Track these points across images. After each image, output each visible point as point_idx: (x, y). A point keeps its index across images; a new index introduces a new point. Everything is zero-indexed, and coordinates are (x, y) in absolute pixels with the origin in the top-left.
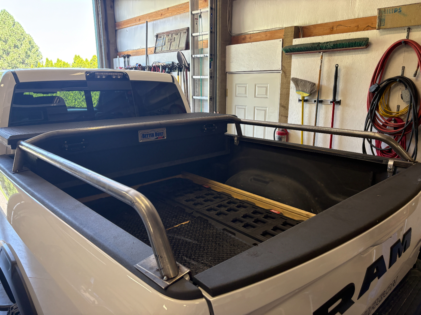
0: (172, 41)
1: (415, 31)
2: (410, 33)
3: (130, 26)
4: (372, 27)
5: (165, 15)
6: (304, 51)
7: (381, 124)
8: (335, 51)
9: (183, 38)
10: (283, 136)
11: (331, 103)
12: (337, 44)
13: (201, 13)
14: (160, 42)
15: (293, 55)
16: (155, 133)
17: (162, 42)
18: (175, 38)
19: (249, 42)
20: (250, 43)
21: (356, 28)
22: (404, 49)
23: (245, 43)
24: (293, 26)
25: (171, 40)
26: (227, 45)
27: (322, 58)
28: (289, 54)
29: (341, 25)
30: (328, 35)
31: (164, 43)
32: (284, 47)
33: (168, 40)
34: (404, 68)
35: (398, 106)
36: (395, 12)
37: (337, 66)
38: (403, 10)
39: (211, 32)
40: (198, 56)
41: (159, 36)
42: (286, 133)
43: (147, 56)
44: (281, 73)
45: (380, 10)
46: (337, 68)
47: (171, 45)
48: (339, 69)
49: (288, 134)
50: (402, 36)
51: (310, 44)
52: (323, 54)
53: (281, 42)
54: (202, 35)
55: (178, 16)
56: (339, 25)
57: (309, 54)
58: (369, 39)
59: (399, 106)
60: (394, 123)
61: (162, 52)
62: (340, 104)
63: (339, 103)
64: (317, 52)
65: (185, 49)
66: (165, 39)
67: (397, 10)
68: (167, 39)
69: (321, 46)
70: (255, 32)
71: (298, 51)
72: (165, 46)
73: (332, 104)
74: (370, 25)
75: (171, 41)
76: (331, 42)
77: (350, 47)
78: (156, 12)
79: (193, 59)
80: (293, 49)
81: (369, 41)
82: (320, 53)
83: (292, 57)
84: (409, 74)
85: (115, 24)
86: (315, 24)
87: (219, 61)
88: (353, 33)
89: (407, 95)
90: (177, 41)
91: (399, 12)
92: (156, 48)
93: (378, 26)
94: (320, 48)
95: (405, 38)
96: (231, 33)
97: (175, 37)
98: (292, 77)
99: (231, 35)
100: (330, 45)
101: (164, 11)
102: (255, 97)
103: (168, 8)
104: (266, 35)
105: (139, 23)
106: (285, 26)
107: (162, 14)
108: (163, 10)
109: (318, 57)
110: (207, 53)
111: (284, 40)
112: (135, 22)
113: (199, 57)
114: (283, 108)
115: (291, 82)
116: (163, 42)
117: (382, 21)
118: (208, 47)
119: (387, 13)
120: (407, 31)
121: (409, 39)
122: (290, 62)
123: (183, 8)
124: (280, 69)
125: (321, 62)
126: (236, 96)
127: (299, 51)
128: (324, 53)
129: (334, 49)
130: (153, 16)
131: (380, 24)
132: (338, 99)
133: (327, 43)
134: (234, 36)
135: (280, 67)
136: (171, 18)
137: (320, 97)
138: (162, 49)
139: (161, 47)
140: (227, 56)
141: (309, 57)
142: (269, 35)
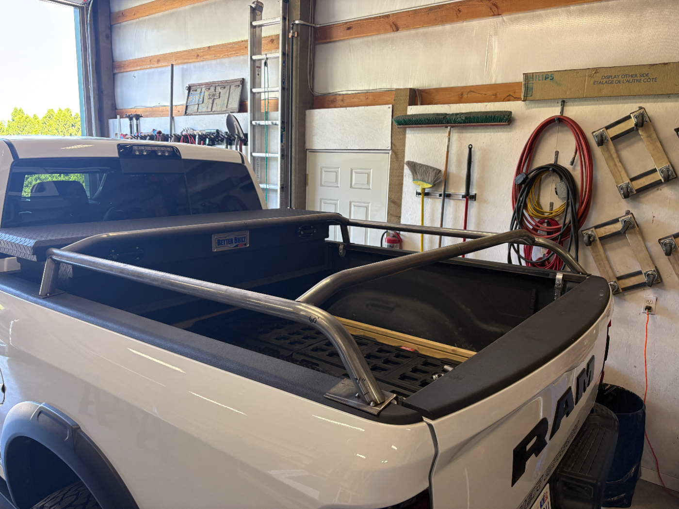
0: (216, 97)
1: (571, 106)
2: (565, 108)
3: (141, 69)
4: (515, 96)
5: (204, 57)
6: (425, 124)
7: (531, 227)
8: (468, 126)
9: (234, 94)
10: (395, 245)
11: (463, 198)
12: (470, 117)
13: (267, 59)
14: (195, 97)
15: (407, 129)
16: (235, 238)
17: (197, 97)
18: (220, 93)
19: (341, 107)
20: (344, 109)
21: (494, 97)
22: (557, 128)
23: (335, 107)
24: (407, 89)
25: (213, 95)
26: (307, 109)
27: (449, 135)
28: (403, 127)
29: (473, 92)
30: (456, 103)
31: (201, 100)
32: (394, 117)
33: (209, 95)
34: (557, 153)
35: (551, 203)
36: (545, 80)
37: (470, 146)
38: (556, 77)
39: (283, 89)
40: (262, 123)
41: (192, 88)
42: (399, 240)
43: (172, 118)
44: (390, 154)
45: (526, 76)
46: (470, 149)
47: (215, 104)
48: (474, 151)
49: (402, 241)
50: (554, 111)
51: (434, 114)
52: (450, 130)
53: (391, 110)
54: (268, 92)
55: (226, 61)
56: (471, 91)
57: (432, 128)
58: (513, 113)
59: (553, 203)
60: (547, 226)
61: (198, 113)
62: (475, 200)
63: (474, 197)
64: (443, 126)
65: (237, 110)
66: (202, 94)
67: (548, 77)
68: (207, 93)
69: (448, 119)
70: (350, 92)
71: (416, 124)
72: (203, 105)
73: (465, 199)
74: (511, 94)
75: (213, 98)
76: (462, 114)
77: (487, 122)
78: (188, 51)
79: (252, 127)
80: (410, 120)
81: (512, 116)
82: (447, 127)
83: (407, 132)
84: (565, 162)
85: (113, 65)
86: (438, 87)
87: (296, 132)
88: (490, 103)
89: (562, 189)
90: (224, 98)
91: (551, 79)
92: (187, 107)
93: (524, 96)
94: (448, 121)
95: (559, 114)
96: (313, 92)
97: (221, 91)
98: (406, 160)
99: (313, 94)
100: (460, 118)
101: (202, 51)
102: (351, 187)
103: (209, 47)
104: (366, 97)
105: (156, 65)
106: (395, 86)
107: (198, 56)
108: (200, 49)
109: (443, 133)
110: (278, 120)
111: (395, 107)
112: (150, 64)
113: (264, 125)
114: (393, 205)
115: (406, 167)
116: (200, 98)
117: (529, 90)
118: (277, 110)
119: (536, 80)
120: (562, 105)
121: (564, 115)
122: (404, 139)
123: (234, 49)
124: (388, 147)
125: (449, 141)
126: (322, 185)
127: (418, 124)
128: (452, 129)
129: (466, 123)
130: (183, 57)
131: (527, 94)
132: (473, 192)
133: (457, 114)
134: (317, 97)
135: (388, 145)
136: (214, 62)
137: (447, 190)
138: (198, 109)
139: (197, 105)
140: (307, 125)
141: (432, 133)
142: (372, 98)
